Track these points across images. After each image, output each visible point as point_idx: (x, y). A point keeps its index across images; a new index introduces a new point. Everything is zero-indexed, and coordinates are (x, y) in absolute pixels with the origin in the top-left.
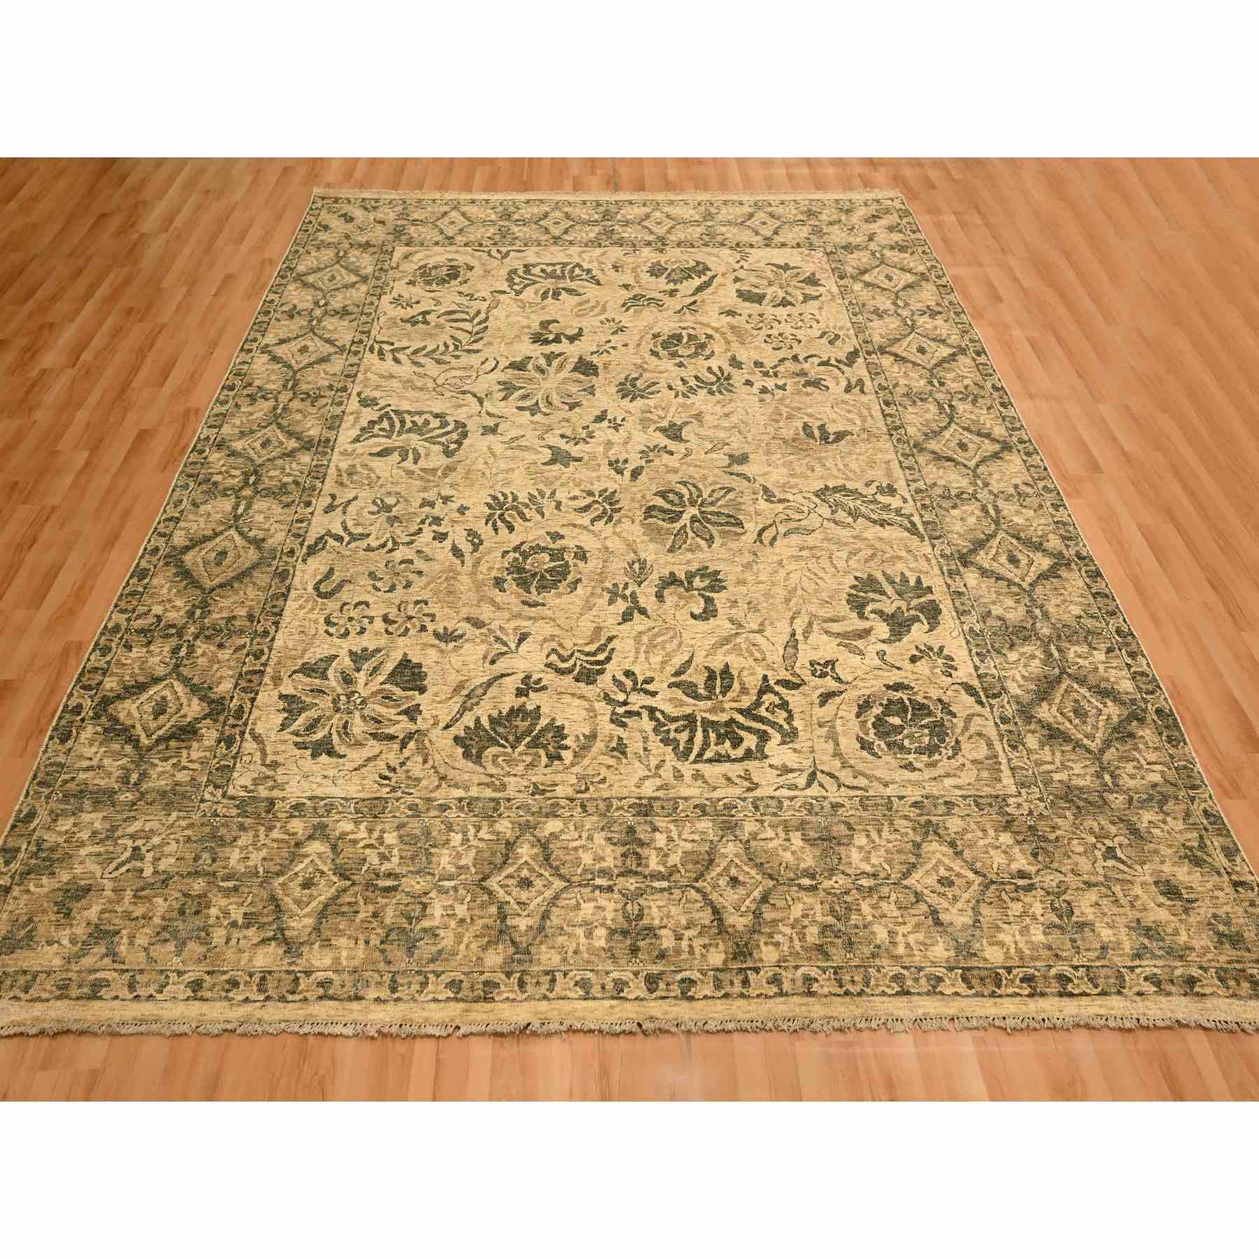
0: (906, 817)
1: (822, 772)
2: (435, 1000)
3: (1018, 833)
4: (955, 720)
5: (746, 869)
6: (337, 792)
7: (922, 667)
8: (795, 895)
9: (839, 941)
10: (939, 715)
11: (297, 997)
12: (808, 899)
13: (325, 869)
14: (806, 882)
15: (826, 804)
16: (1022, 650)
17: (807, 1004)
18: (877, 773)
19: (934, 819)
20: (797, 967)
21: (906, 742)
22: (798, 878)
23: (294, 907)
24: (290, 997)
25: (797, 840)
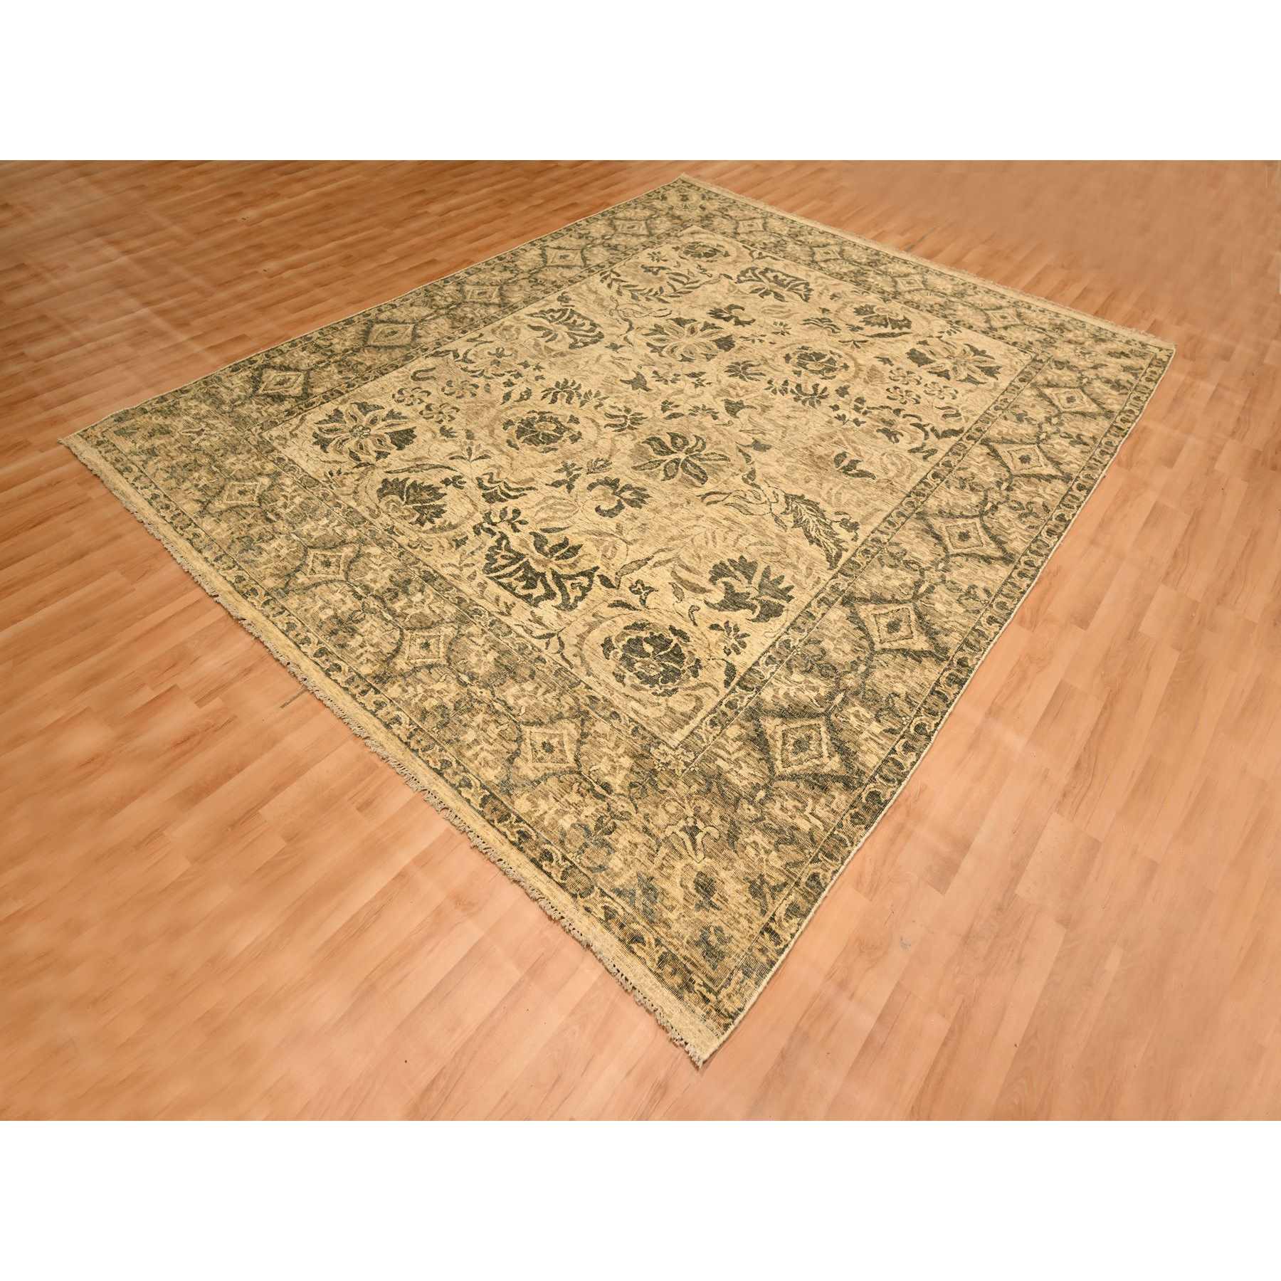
0: (576, 699)
1: (559, 638)
2: (225, 578)
3: (639, 766)
4: (692, 678)
5: (441, 645)
6: (303, 464)
7: (714, 636)
8: (449, 678)
9: (440, 719)
10: (685, 668)
11: (181, 532)
12: (453, 686)
13: (257, 491)
14: (465, 678)
15: (536, 654)
16: (810, 679)
17: (378, 729)
18: (592, 665)
19: (592, 713)
20: (399, 709)
21: (637, 665)
22: (464, 673)
23: (225, 497)
24: (178, 529)
25: (492, 656)
